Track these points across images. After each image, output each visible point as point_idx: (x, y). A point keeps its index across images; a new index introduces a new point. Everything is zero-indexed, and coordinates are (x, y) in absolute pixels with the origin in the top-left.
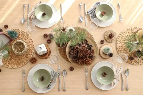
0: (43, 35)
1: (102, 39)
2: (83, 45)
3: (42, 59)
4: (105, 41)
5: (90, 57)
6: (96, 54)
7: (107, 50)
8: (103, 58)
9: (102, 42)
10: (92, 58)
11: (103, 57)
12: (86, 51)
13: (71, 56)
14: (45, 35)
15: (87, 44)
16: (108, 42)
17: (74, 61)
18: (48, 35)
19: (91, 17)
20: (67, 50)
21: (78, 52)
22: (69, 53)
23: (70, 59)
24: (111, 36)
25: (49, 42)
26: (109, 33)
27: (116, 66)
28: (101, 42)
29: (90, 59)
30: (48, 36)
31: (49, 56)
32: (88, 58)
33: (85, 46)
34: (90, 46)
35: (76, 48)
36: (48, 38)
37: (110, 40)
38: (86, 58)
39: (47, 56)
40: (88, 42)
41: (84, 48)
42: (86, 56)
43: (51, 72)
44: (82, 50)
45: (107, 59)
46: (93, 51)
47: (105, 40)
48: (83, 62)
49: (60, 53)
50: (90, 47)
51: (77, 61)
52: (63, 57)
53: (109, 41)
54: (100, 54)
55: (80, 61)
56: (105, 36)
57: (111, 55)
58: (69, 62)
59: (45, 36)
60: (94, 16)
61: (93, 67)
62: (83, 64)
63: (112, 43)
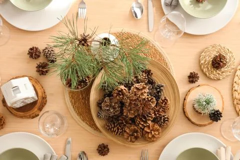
0: (27, 49)
1: (194, 69)
2: (136, 85)
3: (21, 117)
4: (200, 75)
5: (155, 121)
6: (173, 112)
7: (204, 103)
8: (193, 123)
9: (192, 78)
10: (161, 121)
11: (193, 120)
12: (146, 103)
13: (103, 114)
14: (31, 49)
15: (151, 82)
16: (209, 78)
17: (109, 130)
18: (41, 51)
19: (167, 5)
20: (94, 96)
21: (122, 104)
22: (99, 105)
23: (99, 123)
24: (218, 63)
25: (43, 70)
26: (214, 54)
27: (230, 149)
28: (189, 77)
29: (157, 126)
30: (42, 54)
31: (40, 109)
32: (149, 122)
33: (144, 88)
34: (156, 89)
35: (118, 94)
36: (41, 60)
37: (215, 74)
38: (145, 122)
39: (35, 110)
40: (154, 78)
41: (140, 93)
42: (144, 118)
43: (45, 157)
44: (135, 100)
45: (205, 125)
46: (166, 104)
47: (203, 71)
48: (137, 132)
49: (74, 104)
50: (158, 92)
51: (118, 129)
52: (80, 114)
53: (212, 76)
54: (184, 112)
55: (127, 131)
56: (202, 62)
57: (216, 116)
58: (96, 129)
59: (33, 53)
60: (174, 3)
61: (164, 147)
62: (136, 138)
63: (219, 82)
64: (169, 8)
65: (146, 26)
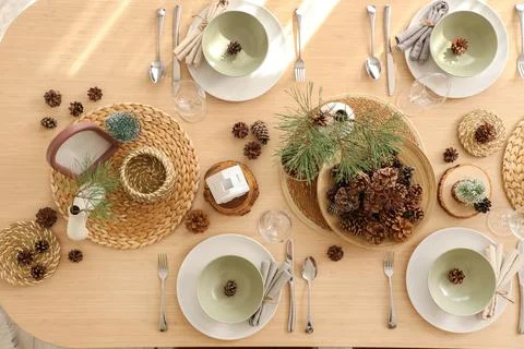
0: (232, 124)
1: (452, 144)
2: (382, 171)
3: (229, 214)
4: (459, 151)
5: (406, 216)
6: (427, 202)
8: (457, 217)
9: (449, 156)
10: (414, 216)
11: (452, 211)
12: (394, 193)
13: (336, 209)
14: (237, 126)
15: (397, 165)
16: (472, 155)
17: (345, 229)
18: (250, 128)
19: (412, 59)
20: (322, 186)
21: (362, 196)
22: (330, 196)
23: (329, 220)
24: (483, 135)
25: (253, 152)
26: (477, 123)
27: (501, 247)
28: (446, 155)
29: (408, 224)
30: (250, 132)
31: (251, 204)
32: (399, 218)
33: (393, 175)
34: (405, 174)
35: (359, 184)
36: (249, 139)
37: (479, 149)
38: (393, 218)
39: (246, 204)
40: (401, 158)
41: (387, 181)
42: (392, 213)
43: (262, 264)
44: (382, 191)
45: (467, 217)
46: (420, 193)
47: (462, 146)
48: (382, 231)
49: (294, 196)
50: (407, 178)
51: (357, 228)
52: (302, 208)
53: (475, 152)
54: (440, 202)
55: (370, 230)
56: (462, 134)
57: (483, 207)
58: (326, 226)
59: (239, 131)
60: (423, 56)
61: (415, 246)
62: (382, 239)
63: (484, 160)
64: (416, 63)
65: (384, 87)
